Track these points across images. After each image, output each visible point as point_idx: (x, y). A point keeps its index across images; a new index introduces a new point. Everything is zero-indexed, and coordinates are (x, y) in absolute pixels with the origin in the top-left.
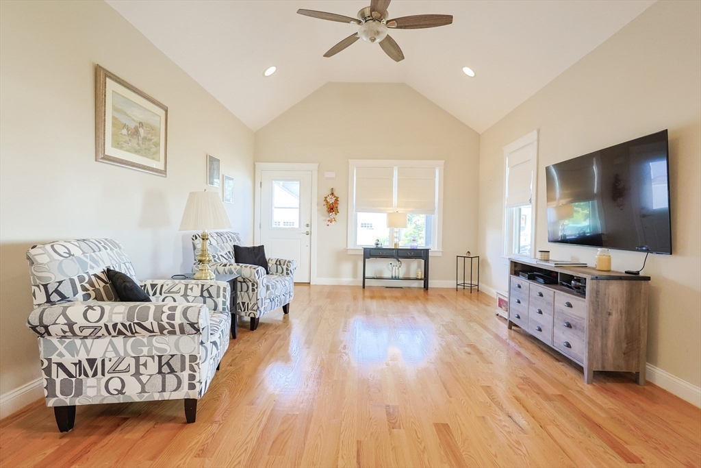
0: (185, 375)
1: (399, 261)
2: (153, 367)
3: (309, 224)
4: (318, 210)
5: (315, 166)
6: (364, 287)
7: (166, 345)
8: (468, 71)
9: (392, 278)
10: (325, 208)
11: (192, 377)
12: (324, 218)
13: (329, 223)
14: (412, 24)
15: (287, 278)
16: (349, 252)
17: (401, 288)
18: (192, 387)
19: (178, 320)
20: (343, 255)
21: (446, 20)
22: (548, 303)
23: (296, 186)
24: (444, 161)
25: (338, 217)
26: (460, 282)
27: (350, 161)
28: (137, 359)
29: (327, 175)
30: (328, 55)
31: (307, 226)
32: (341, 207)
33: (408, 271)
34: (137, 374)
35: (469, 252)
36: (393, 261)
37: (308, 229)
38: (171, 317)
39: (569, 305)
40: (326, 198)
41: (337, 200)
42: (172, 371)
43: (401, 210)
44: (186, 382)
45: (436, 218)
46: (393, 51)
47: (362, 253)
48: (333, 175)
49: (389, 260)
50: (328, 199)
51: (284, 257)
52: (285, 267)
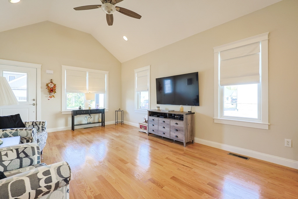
1: (90, 115)
3: (35, 98)
4: (41, 91)
5: (39, 66)
6: (73, 130)
8: (125, 38)
9: (88, 124)
10: (47, 90)
12: (46, 96)
13: (50, 98)
14: (125, 12)
15: (44, 132)
16: (63, 113)
17: (92, 127)
19: (55, 179)
20: (59, 115)
21: (138, 17)
22: (168, 124)
23: (24, 76)
24: (108, 72)
25: (55, 95)
26: (117, 121)
27: (63, 66)
29: (48, 71)
30: (76, 9)
31: (34, 100)
32: (57, 89)
33: (94, 119)
35: (120, 109)
36: (88, 116)
37: (35, 102)
38: (48, 180)
39: (177, 124)
40: (47, 84)
41: (55, 86)
43: (91, 92)
45: (106, 95)
46: (110, 21)
47: (71, 113)
48: (52, 72)
49: (85, 115)
50: (49, 85)
51: (39, 120)
52: (40, 126)
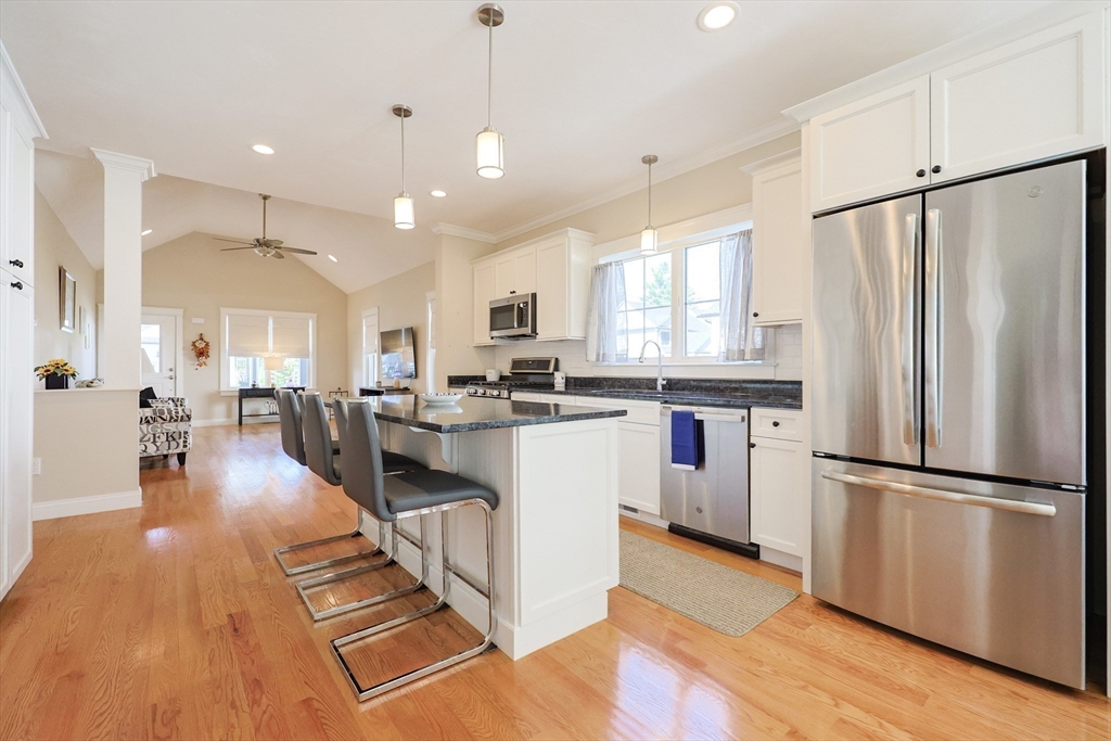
0: (181, 442)
2: (164, 438)
3: (173, 368)
4: (184, 355)
5: (180, 312)
6: (240, 423)
7: (171, 427)
8: (333, 258)
9: (270, 414)
10: (193, 354)
11: (185, 442)
12: (192, 362)
13: (199, 366)
16: (222, 394)
18: (185, 446)
19: (181, 414)
20: (216, 397)
23: (155, 330)
24: (316, 314)
25: (208, 361)
27: (222, 309)
28: (154, 435)
29: (195, 320)
31: (171, 370)
32: (212, 352)
34: (154, 442)
35: (339, 388)
36: (270, 400)
37: (172, 374)
38: (177, 413)
40: (194, 343)
41: (207, 344)
42: (174, 439)
43: (277, 355)
44: (182, 444)
45: (310, 361)
47: (237, 394)
48: (201, 321)
49: (266, 400)
50: (197, 344)
51: (179, 396)
52: (179, 404)
